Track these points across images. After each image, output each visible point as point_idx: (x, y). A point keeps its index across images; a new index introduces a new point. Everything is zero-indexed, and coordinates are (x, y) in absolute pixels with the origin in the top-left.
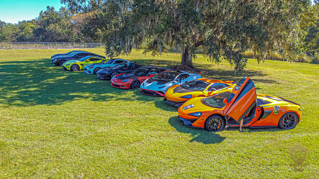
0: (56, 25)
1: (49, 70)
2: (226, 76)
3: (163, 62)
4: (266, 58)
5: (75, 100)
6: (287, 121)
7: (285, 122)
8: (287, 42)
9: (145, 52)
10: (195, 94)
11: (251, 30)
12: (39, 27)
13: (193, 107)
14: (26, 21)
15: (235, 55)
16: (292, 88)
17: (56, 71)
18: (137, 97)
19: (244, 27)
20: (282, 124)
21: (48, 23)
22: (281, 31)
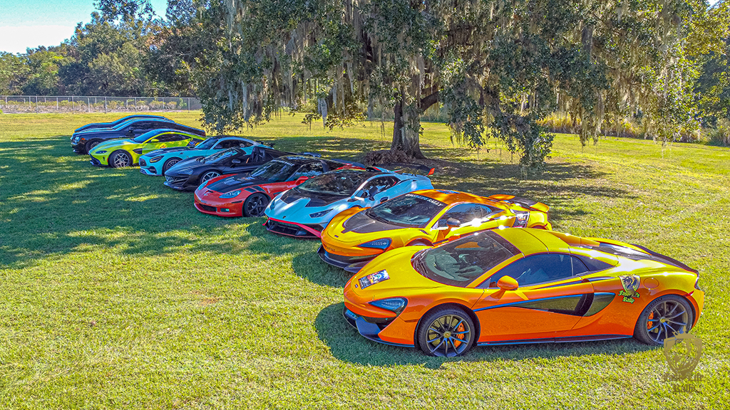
0: (112, 57)
1: (54, 165)
2: (502, 177)
3: (352, 143)
4: (603, 133)
5: (75, 251)
6: (662, 320)
7: (654, 324)
8: (653, 93)
9: (309, 118)
10: (399, 237)
11: (564, 63)
12: (74, 60)
13: (385, 279)
14: (45, 49)
15: (521, 125)
16: (666, 212)
17: (70, 169)
18: (253, 240)
19: (545, 52)
20: (645, 329)
21: (94, 51)
22: (640, 65)
